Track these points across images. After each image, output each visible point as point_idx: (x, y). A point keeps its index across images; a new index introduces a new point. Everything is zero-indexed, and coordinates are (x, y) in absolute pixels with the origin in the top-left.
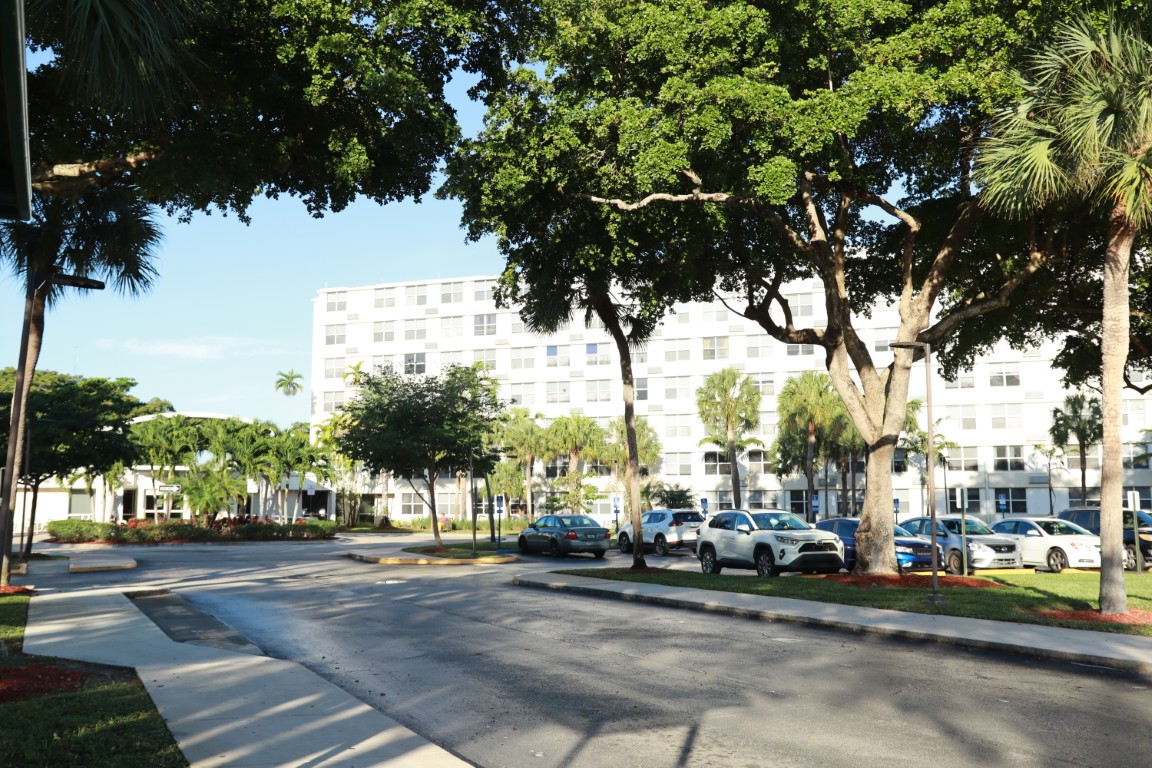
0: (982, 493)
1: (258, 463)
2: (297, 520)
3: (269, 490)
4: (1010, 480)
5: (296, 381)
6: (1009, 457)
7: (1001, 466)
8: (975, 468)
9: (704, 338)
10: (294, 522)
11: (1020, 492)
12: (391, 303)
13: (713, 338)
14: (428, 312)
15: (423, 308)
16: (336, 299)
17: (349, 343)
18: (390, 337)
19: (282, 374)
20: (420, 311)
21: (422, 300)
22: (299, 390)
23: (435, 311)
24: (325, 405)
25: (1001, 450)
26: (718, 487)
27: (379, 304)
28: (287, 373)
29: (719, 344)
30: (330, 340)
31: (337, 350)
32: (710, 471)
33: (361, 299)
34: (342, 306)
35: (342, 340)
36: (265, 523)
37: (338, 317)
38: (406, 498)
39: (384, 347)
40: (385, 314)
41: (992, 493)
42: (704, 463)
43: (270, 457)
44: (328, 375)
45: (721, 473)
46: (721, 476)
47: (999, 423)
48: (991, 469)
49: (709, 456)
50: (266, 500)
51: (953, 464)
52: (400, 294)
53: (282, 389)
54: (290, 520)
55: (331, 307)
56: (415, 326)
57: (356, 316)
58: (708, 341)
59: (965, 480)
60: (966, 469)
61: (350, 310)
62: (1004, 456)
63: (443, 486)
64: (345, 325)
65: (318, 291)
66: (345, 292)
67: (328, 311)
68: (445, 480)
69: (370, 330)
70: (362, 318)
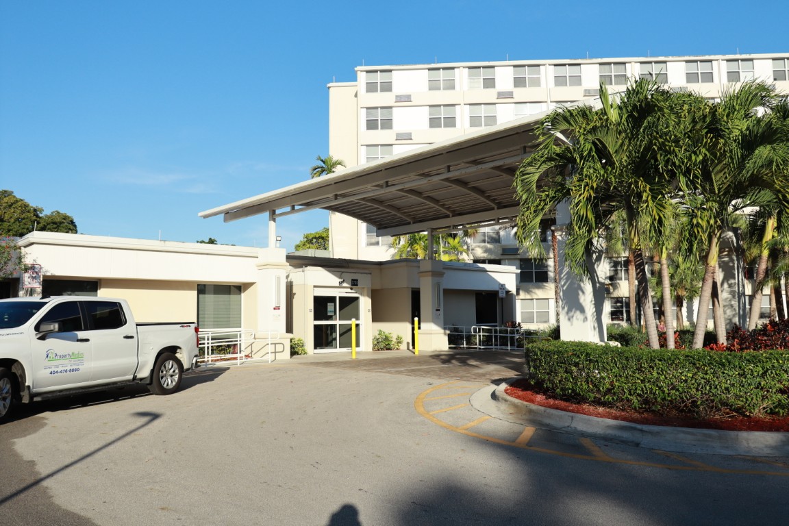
12: (450, 85)
14: (501, 95)
15: (492, 91)
16: (379, 78)
17: (399, 127)
18: (451, 122)
20: (490, 95)
21: (489, 83)
23: (510, 95)
27: (434, 86)
31: (381, 136)
34: (387, 87)
35: (387, 124)
37: (382, 99)
40: (442, 97)
52: (461, 75)
55: (371, 88)
56: (483, 112)
57: (408, 98)
61: (398, 89)
63: (528, 291)
64: (391, 107)
65: (356, 69)
66: (390, 71)
67: (367, 91)
68: (530, 285)
69: (425, 114)
70: (415, 101)
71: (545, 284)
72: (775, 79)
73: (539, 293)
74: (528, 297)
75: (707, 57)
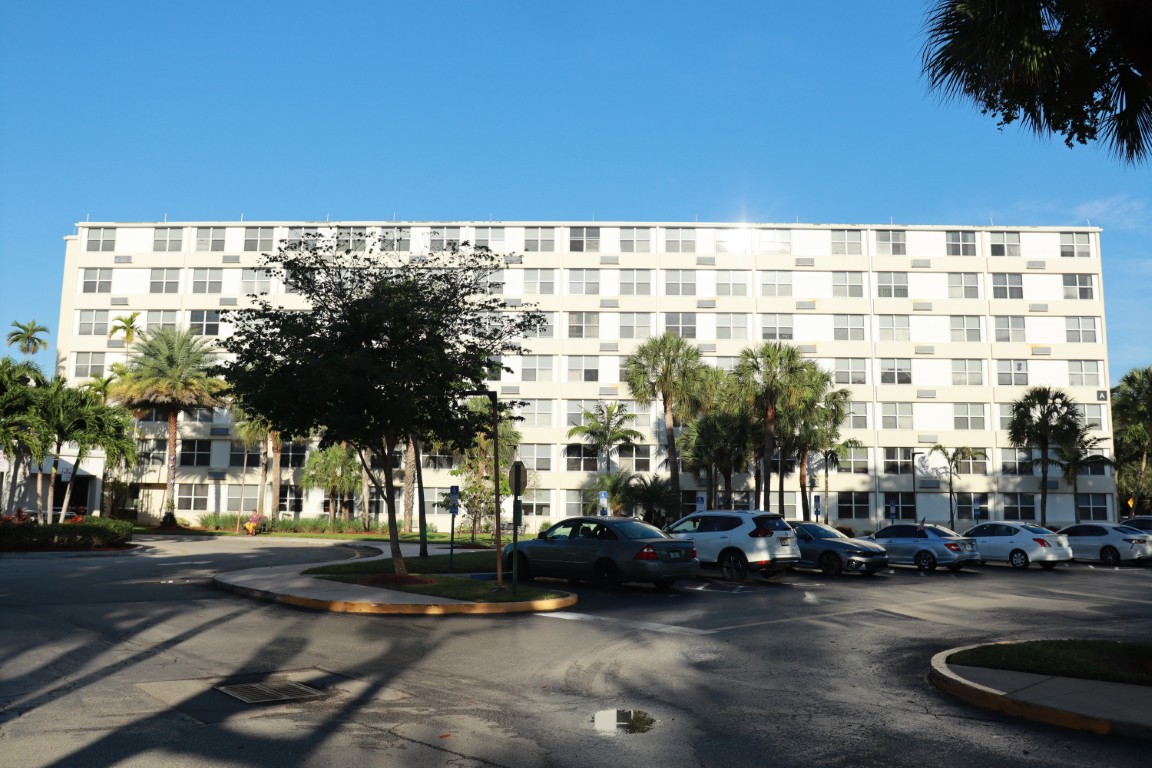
0: (871, 497)
1: (11, 425)
2: (66, 518)
3: (20, 470)
4: (901, 483)
5: (38, 335)
6: (899, 460)
7: (891, 468)
8: (865, 471)
9: (571, 313)
10: (61, 521)
11: (910, 497)
12: (176, 246)
13: (581, 312)
14: (226, 259)
15: (219, 255)
16: (101, 236)
17: (117, 291)
18: (173, 288)
19: (19, 326)
20: (214, 259)
21: (218, 246)
22: (41, 347)
23: (236, 259)
24: (77, 368)
25: (890, 452)
26: (583, 486)
27: (159, 246)
28: (25, 324)
29: (587, 321)
30: (89, 287)
31: (98, 300)
32: (572, 466)
33: (135, 239)
34: (109, 246)
35: (106, 287)
36: (16, 521)
37: (102, 259)
38: (185, 489)
39: (163, 300)
40: (166, 259)
41: (881, 498)
42: (566, 457)
43: (32, 417)
44: (84, 331)
45: (585, 469)
46: (586, 472)
47: (890, 423)
48: (881, 473)
49: (572, 449)
50: (14, 486)
51: (842, 465)
52: (189, 235)
53: (17, 345)
54: (56, 518)
55: (93, 246)
56: (208, 277)
57: (128, 259)
58: (575, 316)
59: (854, 482)
60: (855, 472)
61: (120, 250)
62: (893, 458)
63: (235, 476)
64: (111, 269)
65: (77, 225)
66: (115, 228)
67: (88, 250)
68: (238, 469)
69: (146, 277)
70: (135, 262)
71: (255, 468)
72: (526, 250)
73: (249, 479)
74: (235, 482)
75: (454, 224)
